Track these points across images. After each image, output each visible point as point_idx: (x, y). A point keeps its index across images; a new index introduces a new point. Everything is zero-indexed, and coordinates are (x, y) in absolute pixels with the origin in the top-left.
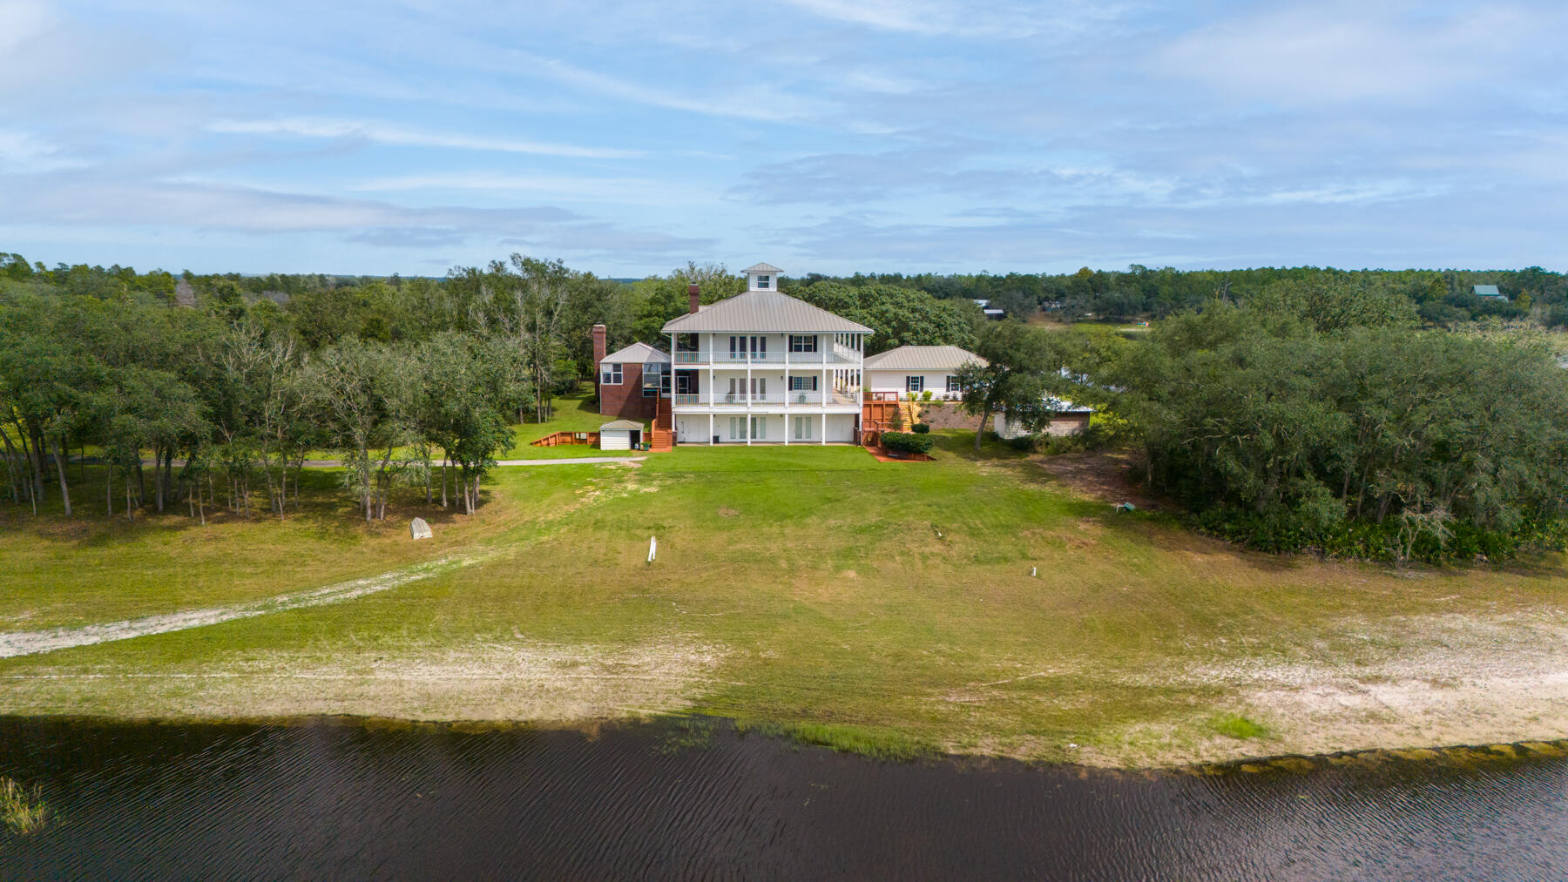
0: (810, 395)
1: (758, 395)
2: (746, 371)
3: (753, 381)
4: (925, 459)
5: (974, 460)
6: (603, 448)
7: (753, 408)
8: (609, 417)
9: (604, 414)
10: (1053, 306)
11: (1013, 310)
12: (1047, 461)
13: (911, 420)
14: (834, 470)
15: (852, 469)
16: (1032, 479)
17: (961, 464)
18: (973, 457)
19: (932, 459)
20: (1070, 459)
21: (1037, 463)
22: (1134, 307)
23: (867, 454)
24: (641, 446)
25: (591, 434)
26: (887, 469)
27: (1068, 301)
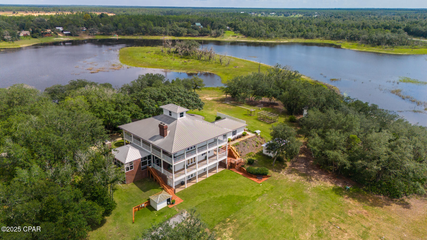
2: (196, 157)
4: (268, 177)
5: (279, 172)
6: (158, 210)
7: (198, 169)
8: (130, 184)
9: (127, 184)
10: (84, 29)
11: (74, 32)
12: (293, 165)
13: (236, 153)
14: (258, 196)
15: (261, 193)
16: (308, 179)
17: (279, 176)
18: (277, 170)
19: (270, 176)
20: (296, 162)
21: (293, 168)
22: (112, 30)
23: (242, 176)
24: (171, 202)
25: (145, 203)
26: (270, 189)
27: (91, 28)
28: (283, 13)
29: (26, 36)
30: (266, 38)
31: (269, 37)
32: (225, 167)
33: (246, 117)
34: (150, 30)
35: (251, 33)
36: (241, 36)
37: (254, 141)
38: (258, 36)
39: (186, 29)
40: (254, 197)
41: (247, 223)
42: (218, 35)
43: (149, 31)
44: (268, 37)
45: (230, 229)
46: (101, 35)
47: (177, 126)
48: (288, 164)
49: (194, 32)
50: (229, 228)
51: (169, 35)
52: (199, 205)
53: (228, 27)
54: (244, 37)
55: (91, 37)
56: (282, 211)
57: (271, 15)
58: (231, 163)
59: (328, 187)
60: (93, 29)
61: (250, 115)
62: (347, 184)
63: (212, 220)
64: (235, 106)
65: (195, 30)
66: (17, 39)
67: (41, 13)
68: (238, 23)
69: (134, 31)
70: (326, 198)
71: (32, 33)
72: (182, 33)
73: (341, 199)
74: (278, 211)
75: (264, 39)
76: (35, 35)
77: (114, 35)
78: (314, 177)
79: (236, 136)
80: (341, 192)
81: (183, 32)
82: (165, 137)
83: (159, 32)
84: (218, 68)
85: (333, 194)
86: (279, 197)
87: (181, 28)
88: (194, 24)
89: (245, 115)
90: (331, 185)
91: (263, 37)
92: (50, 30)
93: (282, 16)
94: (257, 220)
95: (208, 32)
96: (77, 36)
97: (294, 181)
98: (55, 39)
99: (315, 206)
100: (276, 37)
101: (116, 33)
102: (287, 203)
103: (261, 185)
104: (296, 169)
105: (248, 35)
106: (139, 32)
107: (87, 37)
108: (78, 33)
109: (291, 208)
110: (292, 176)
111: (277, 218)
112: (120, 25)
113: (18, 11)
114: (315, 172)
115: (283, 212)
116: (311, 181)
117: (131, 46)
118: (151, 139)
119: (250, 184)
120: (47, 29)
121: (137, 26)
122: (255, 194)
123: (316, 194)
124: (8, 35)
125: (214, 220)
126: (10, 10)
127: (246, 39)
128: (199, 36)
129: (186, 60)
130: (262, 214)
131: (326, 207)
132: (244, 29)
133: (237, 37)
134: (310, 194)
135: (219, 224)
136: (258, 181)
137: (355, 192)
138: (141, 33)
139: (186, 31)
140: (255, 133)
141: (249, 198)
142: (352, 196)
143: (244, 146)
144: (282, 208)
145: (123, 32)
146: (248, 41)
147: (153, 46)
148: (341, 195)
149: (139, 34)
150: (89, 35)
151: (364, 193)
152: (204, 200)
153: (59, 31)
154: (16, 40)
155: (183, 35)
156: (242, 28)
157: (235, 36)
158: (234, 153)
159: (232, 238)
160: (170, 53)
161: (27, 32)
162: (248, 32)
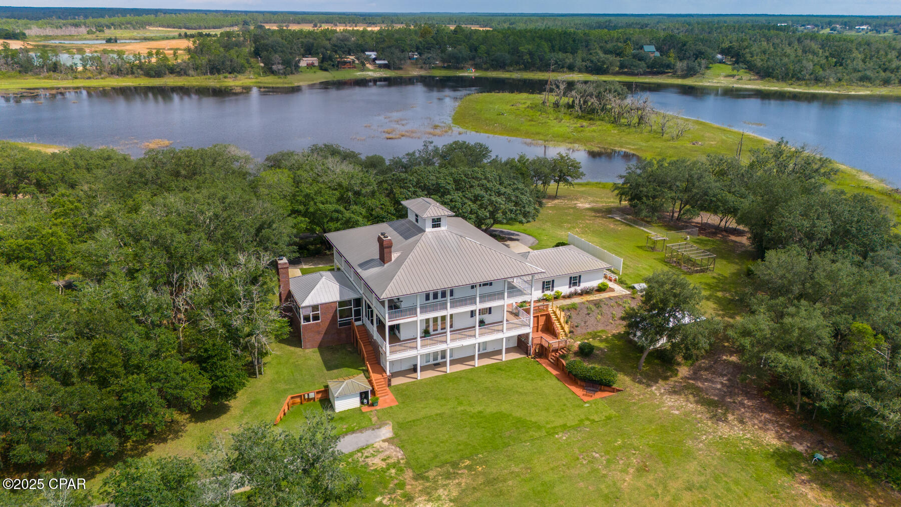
4: (614, 390)
5: (649, 386)
6: (337, 410)
7: (451, 344)
8: (311, 350)
9: (305, 348)
10: (415, 57)
11: (394, 62)
12: (695, 376)
13: (562, 327)
14: (564, 428)
15: (577, 422)
16: (715, 416)
17: (644, 394)
18: (644, 381)
19: (620, 391)
20: (706, 370)
21: (691, 382)
22: (465, 60)
23: (554, 378)
24: (370, 402)
25: (318, 393)
26: (603, 418)
27: (426, 55)
28: (892, 26)
29: (310, 66)
30: (813, 82)
31: (821, 82)
32: (527, 353)
33: (640, 252)
34: (541, 60)
35: (773, 70)
36: (746, 76)
37: (619, 305)
38: (793, 77)
39: (618, 58)
40: (555, 427)
41: (505, 481)
42: (690, 72)
43: (538, 61)
44: (817, 80)
45: (459, 484)
46: (444, 67)
47: (418, 244)
48: (684, 371)
49: (635, 66)
50: (457, 481)
51: (580, 71)
52: (424, 418)
53: (719, 56)
54: (754, 80)
55: (423, 73)
56: (604, 472)
57: (858, 31)
58: (542, 346)
59: (762, 445)
60: (430, 55)
61: (653, 249)
62: (825, 447)
63: (431, 455)
64: (631, 226)
65: (639, 60)
66: (294, 72)
67: (360, 26)
68: (747, 47)
69: (508, 62)
70: (743, 470)
71: (322, 61)
72: (607, 67)
73: (784, 480)
74: (594, 471)
75: (807, 85)
76: (325, 65)
77: (468, 69)
78: (737, 412)
79: (578, 289)
80: (793, 465)
81: (611, 64)
82: (386, 265)
83: (559, 65)
84: (651, 142)
85: (769, 465)
86: (616, 441)
87: (609, 56)
88: (642, 48)
89: (638, 247)
90: (775, 442)
91: (804, 80)
92: (352, 57)
93: (890, 33)
94: (531, 479)
95: (668, 66)
96: (400, 69)
97: (677, 412)
98: (359, 74)
99: (697, 480)
100: (840, 80)
101: (472, 65)
102: (628, 458)
103: (587, 405)
104: (698, 388)
105: (765, 74)
106: (517, 63)
107: (415, 72)
108: (401, 64)
109: (631, 471)
110: (676, 401)
111: (582, 485)
112: (483, 48)
113: (323, 23)
114: (746, 402)
115: (604, 476)
116: (723, 421)
117: (488, 92)
118: (361, 265)
119: (562, 397)
120: (350, 55)
121: (515, 51)
122: (559, 422)
123: (718, 454)
124: (279, 63)
125: (436, 456)
126: (309, 22)
127: (758, 84)
128: (645, 74)
129: (585, 123)
130: (552, 469)
131: (729, 490)
132: (758, 61)
133: (737, 77)
134: (700, 450)
135: (441, 467)
136: (586, 395)
137: (836, 473)
138: (522, 66)
139: (618, 64)
140: (633, 288)
141: (539, 428)
142: (823, 480)
143: (589, 314)
144: (606, 467)
145: (486, 63)
146: (763, 88)
147: (532, 93)
148: (789, 471)
149: (518, 68)
150: (421, 68)
151: (862, 481)
152: (439, 412)
153: (368, 58)
154: (292, 73)
155: (610, 71)
156: (753, 59)
157: (733, 76)
158: (557, 324)
159: (452, 504)
160: (558, 106)
161: (314, 60)
162: (768, 68)
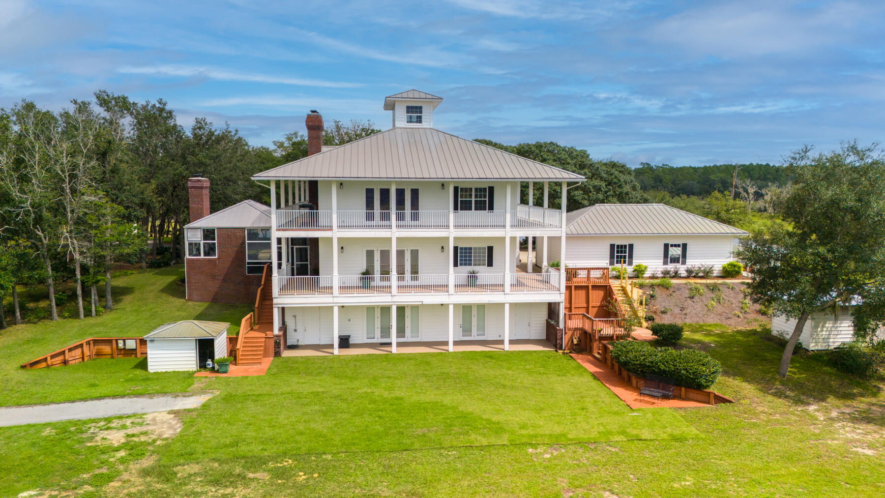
0: (484, 274)
1: (408, 275)
2: (390, 239)
3: (400, 254)
4: (710, 400)
5: (800, 402)
7: (399, 296)
8: (198, 303)
13: (632, 309)
14: (558, 440)
17: (785, 414)
18: (790, 394)
19: (724, 401)
24: (215, 364)
25: (141, 341)
32: (557, 346)
58: (584, 334)
79: (682, 268)
103: (635, 414)
119: (586, 400)
136: (642, 401)
158: (622, 304)
